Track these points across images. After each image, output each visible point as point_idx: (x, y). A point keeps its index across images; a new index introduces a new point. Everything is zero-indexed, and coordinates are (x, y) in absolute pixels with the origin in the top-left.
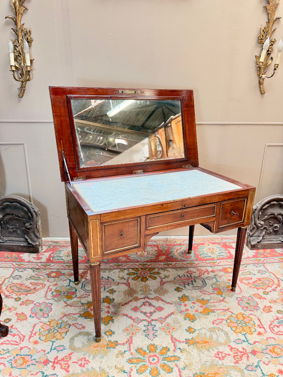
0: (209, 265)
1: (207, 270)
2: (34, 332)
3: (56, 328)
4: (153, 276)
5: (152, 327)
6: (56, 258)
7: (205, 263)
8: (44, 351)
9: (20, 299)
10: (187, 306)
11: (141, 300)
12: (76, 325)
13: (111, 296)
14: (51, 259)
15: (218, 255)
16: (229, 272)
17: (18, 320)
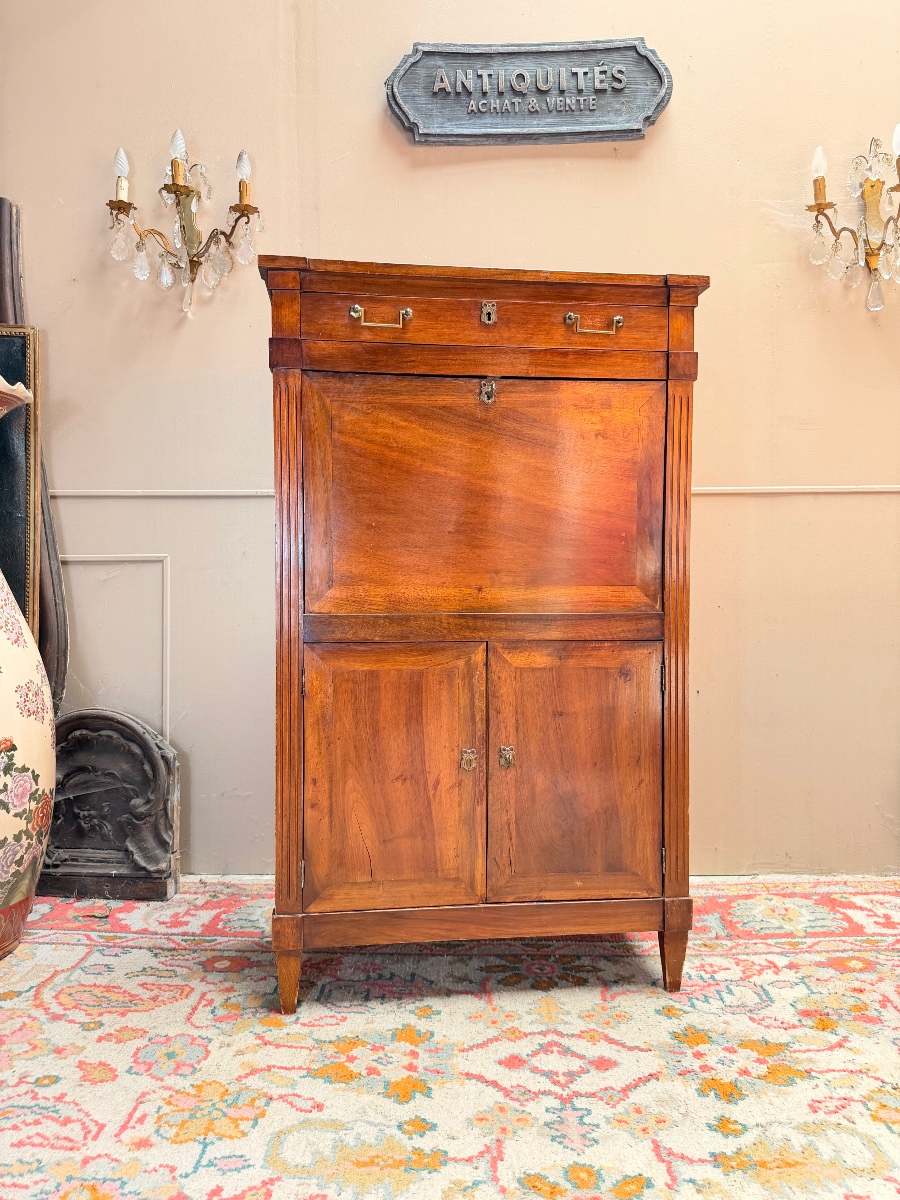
0: (779, 950)
1: (771, 962)
2: (137, 1115)
3: (222, 1105)
4: (573, 977)
5: (580, 1113)
6: (237, 924)
7: (761, 945)
8: (173, 1169)
9: (102, 1025)
10: (705, 1058)
11: (529, 1037)
12: (290, 1100)
13: (423, 1025)
14: (220, 926)
15: (808, 924)
16: (854, 970)
17: (85, 1081)
